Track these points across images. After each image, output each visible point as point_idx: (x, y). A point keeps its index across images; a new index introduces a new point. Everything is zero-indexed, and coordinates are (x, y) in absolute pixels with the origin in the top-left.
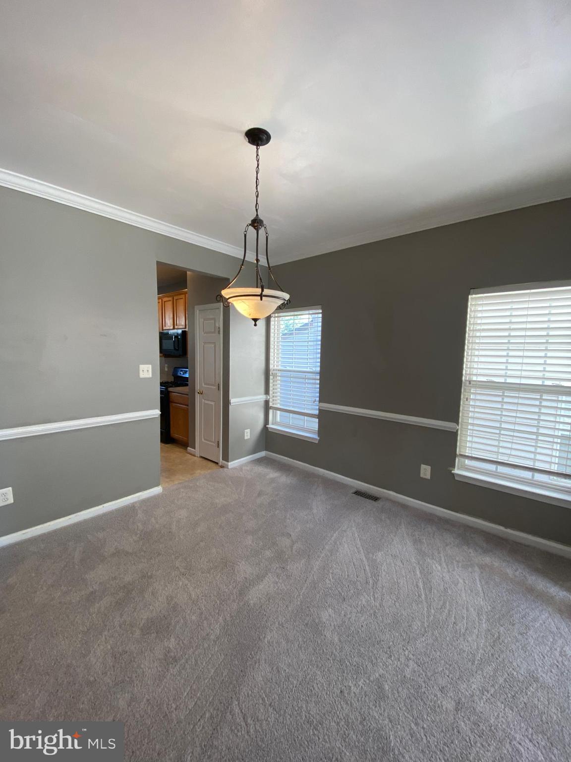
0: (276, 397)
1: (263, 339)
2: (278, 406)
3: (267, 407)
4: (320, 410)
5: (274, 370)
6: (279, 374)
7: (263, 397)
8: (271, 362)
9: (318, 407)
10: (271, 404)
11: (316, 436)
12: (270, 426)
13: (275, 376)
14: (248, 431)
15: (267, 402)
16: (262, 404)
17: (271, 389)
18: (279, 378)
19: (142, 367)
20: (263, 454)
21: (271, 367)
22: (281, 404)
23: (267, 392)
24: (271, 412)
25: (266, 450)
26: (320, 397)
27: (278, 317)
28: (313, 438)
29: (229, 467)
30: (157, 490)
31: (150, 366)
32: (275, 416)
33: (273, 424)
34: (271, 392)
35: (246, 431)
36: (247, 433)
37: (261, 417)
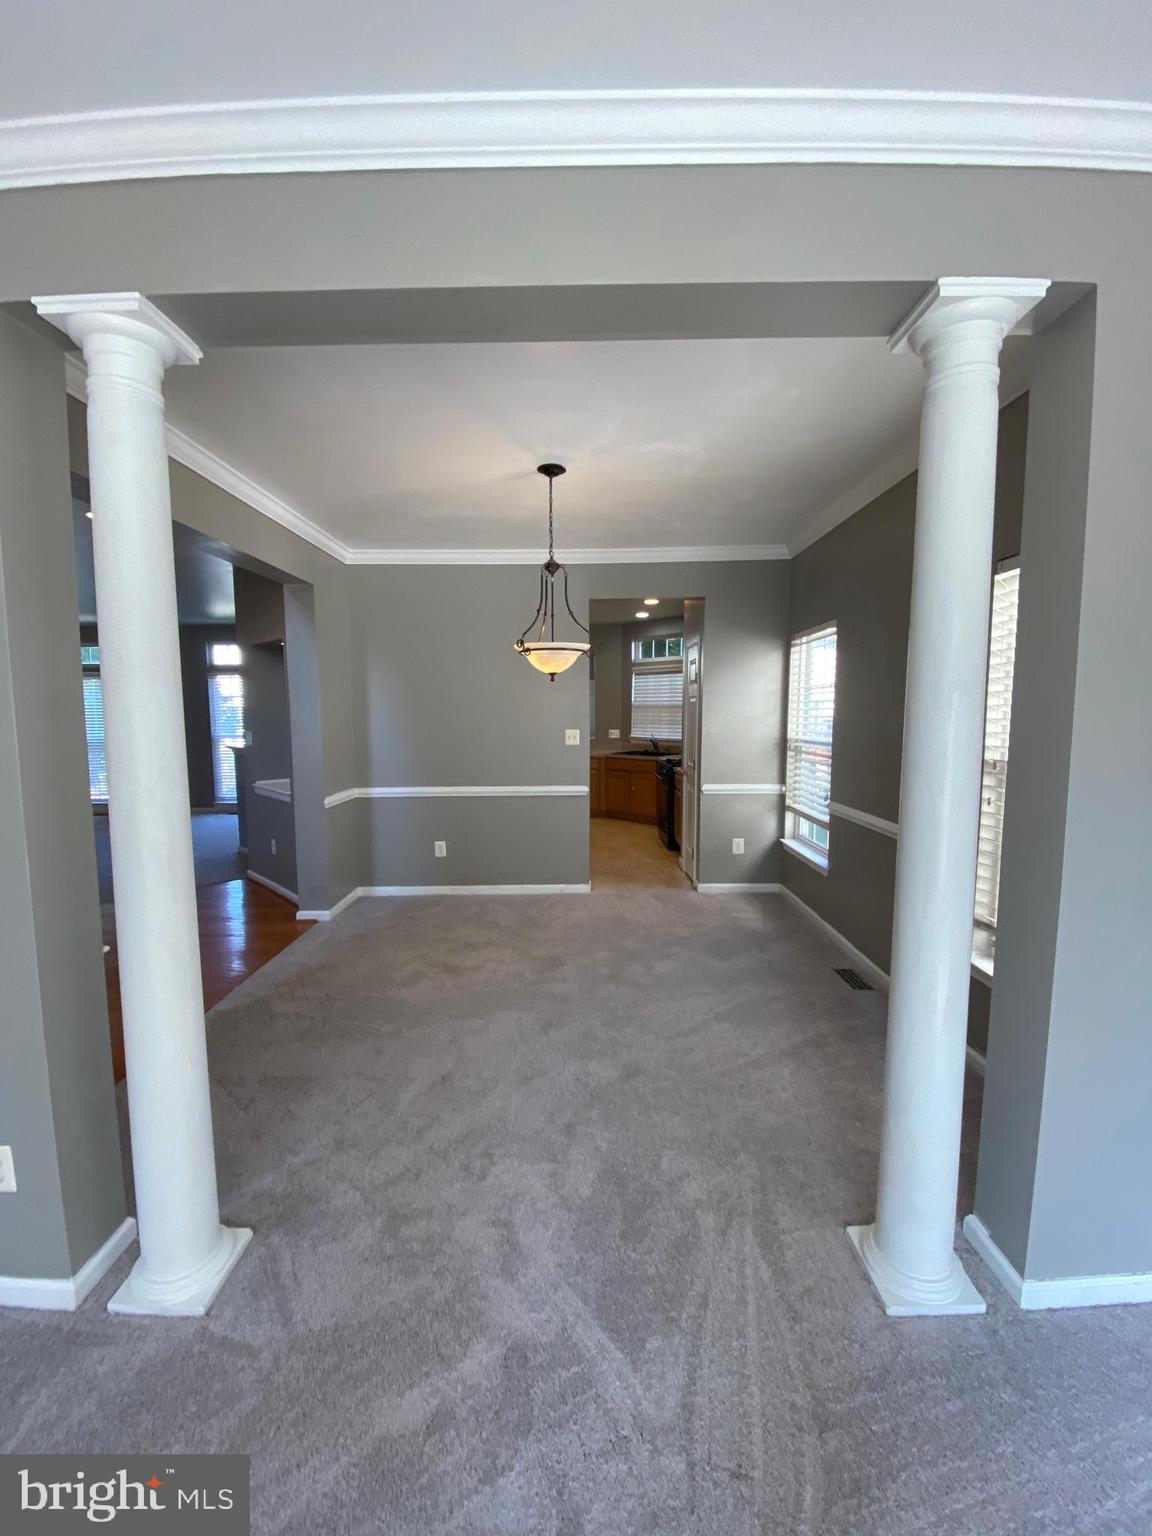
0: (797, 789)
1: (777, 686)
2: (801, 808)
3: (781, 807)
4: (831, 815)
5: (797, 741)
7: (771, 788)
8: (791, 726)
9: (829, 810)
10: (789, 802)
11: (826, 864)
12: (787, 841)
13: (798, 751)
14: (741, 841)
15: (782, 797)
16: (775, 800)
17: (790, 774)
19: (569, 732)
20: (770, 887)
21: (791, 735)
23: (782, 780)
24: (789, 817)
25: (780, 883)
26: (832, 791)
28: (823, 866)
29: (699, 890)
30: (584, 888)
31: (578, 732)
32: (796, 826)
33: (792, 840)
34: (788, 780)
35: (735, 840)
36: (738, 844)
37: (770, 825)
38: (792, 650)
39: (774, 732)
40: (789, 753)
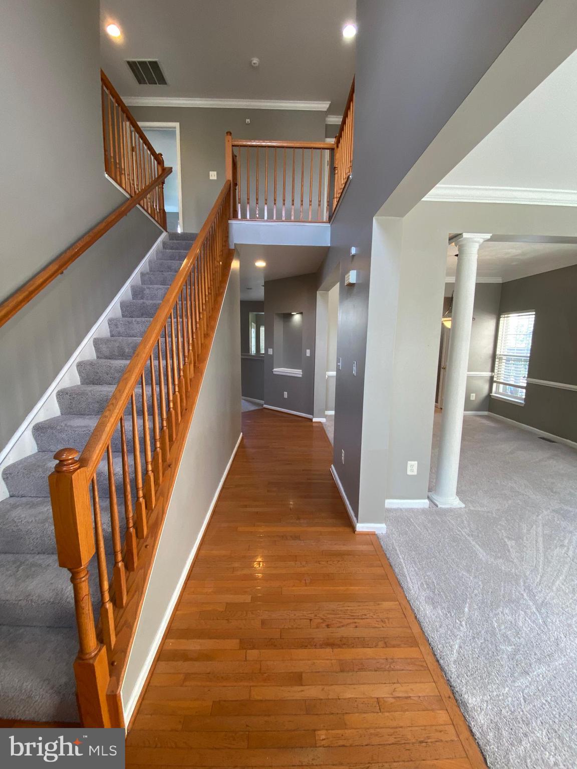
0: (500, 374)
1: (492, 333)
2: (502, 381)
3: (491, 381)
4: (527, 383)
5: (500, 355)
6: (504, 358)
7: (487, 374)
8: (498, 349)
9: (526, 381)
10: (495, 379)
11: (523, 402)
12: (493, 394)
13: (500, 359)
14: (474, 395)
15: (492, 378)
16: (489, 378)
17: (496, 368)
18: (504, 361)
20: (486, 413)
21: (498, 353)
22: (504, 380)
23: (493, 370)
24: (495, 385)
25: (489, 411)
26: (528, 374)
27: (507, 317)
28: (521, 403)
32: (498, 388)
33: (496, 393)
34: (496, 371)
35: (472, 394)
36: (473, 396)
37: (486, 387)
38: (501, 319)
39: (490, 351)
40: (497, 360)
